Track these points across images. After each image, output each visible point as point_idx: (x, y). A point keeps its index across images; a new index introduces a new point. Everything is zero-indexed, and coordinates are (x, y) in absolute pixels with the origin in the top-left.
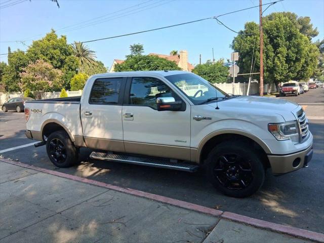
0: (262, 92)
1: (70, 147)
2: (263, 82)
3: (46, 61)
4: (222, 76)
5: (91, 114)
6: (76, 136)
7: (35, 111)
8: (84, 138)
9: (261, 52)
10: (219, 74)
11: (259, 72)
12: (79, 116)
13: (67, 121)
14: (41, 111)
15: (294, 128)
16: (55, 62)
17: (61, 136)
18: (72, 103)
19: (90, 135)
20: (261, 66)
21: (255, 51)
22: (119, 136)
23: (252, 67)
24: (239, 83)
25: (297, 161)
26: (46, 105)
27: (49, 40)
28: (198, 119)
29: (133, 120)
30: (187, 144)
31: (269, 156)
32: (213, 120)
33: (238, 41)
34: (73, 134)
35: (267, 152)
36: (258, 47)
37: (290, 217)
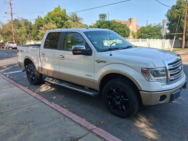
0: (183, 46)
1: (36, 73)
2: (184, 39)
3: (54, 24)
4: (157, 34)
5: (44, 54)
6: (38, 67)
7: (21, 51)
8: (42, 69)
9: (185, 19)
10: (155, 33)
11: (183, 33)
12: (39, 55)
13: (34, 58)
14: (23, 51)
15: (164, 73)
16: (58, 24)
17: (32, 66)
18: (37, 47)
19: (44, 67)
20: (185, 29)
21: (180, 19)
22: (57, 70)
23: (177, 29)
24: (169, 39)
25: (163, 97)
26: (26, 48)
27: (56, 12)
28: (98, 62)
29: (64, 60)
30: (92, 78)
31: (140, 92)
32: (107, 63)
33: (170, 12)
34: (37, 66)
35: (139, 89)
36: (183, 16)
37: (148, 138)
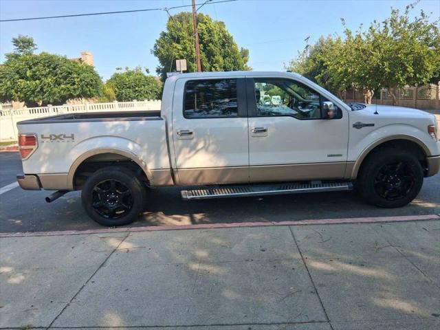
5: (190, 133)
6: (156, 170)
8: (173, 172)
12: (164, 138)
13: (138, 148)
14: (72, 137)
22: (240, 160)
28: (358, 128)
29: (266, 136)
30: (343, 159)
31: (430, 158)
32: (376, 127)
34: (150, 168)
35: (428, 155)
